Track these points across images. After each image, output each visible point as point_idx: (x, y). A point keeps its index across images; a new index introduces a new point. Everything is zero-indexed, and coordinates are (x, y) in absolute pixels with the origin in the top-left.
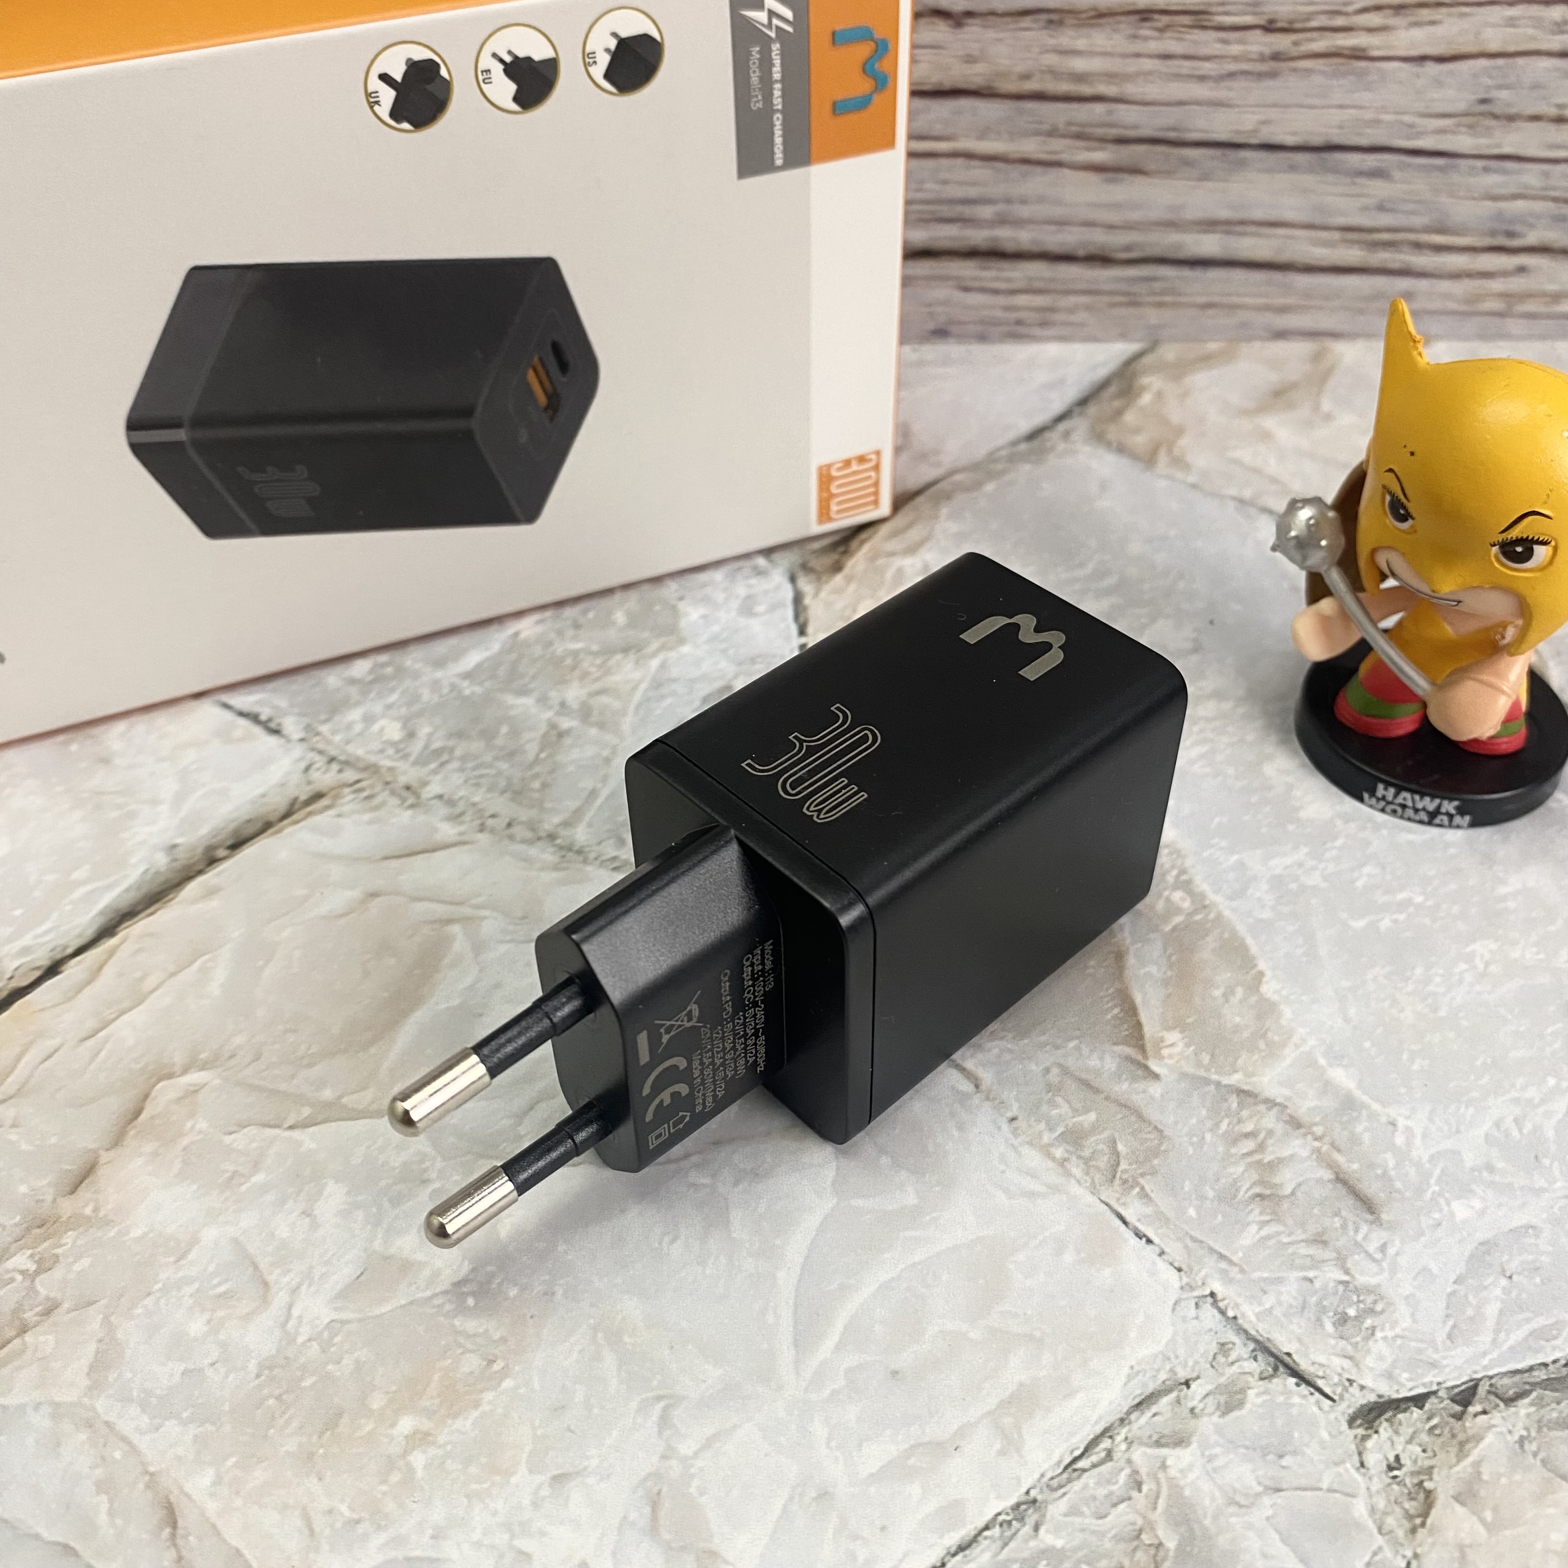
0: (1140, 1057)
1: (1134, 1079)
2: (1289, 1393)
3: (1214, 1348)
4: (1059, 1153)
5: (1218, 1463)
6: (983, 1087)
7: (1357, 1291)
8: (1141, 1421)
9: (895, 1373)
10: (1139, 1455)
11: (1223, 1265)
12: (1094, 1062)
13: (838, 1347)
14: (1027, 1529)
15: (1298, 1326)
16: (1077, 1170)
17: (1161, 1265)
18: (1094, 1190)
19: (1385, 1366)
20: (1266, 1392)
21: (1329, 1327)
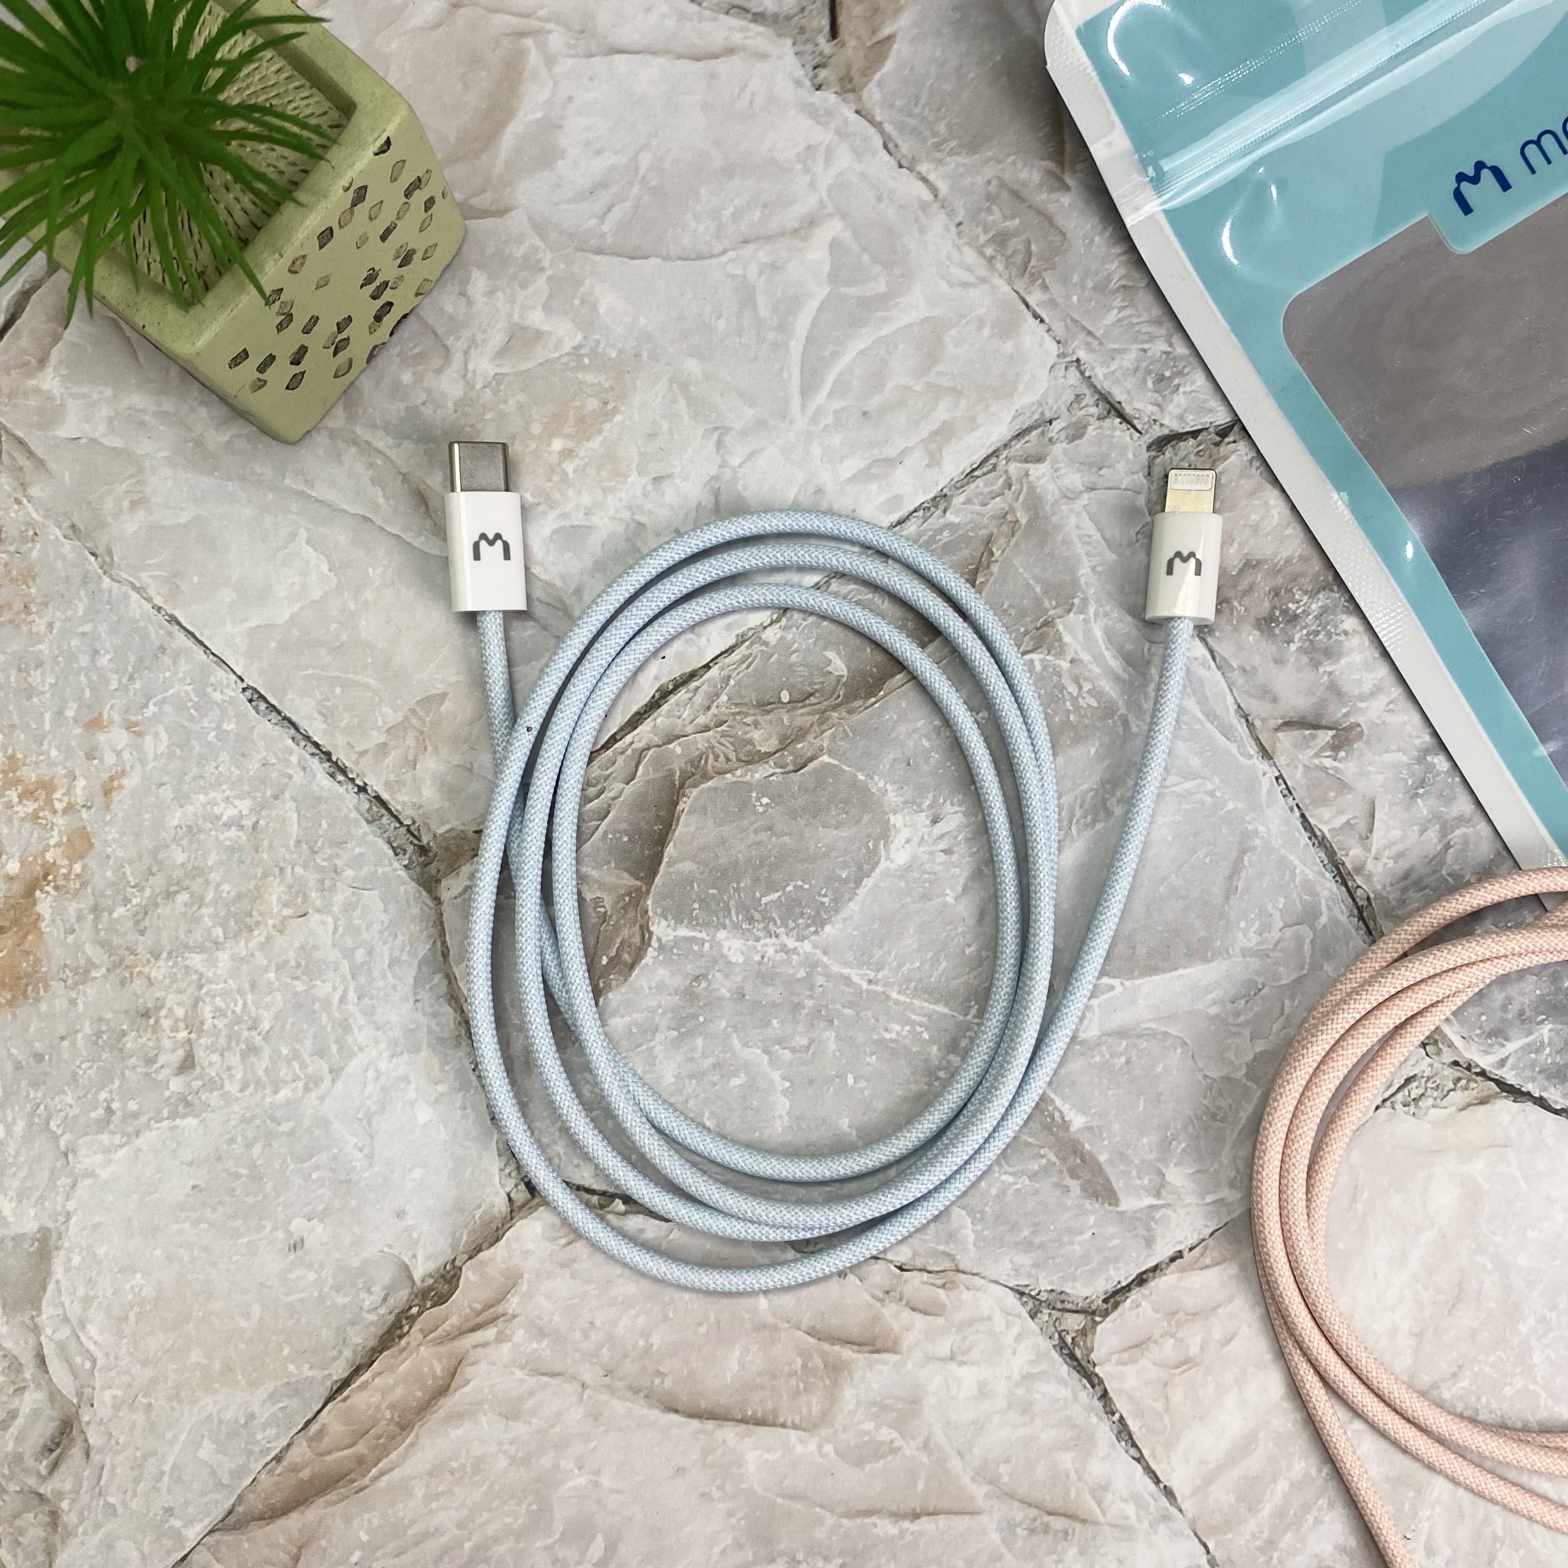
0: (1058, 172)
1: (1052, 190)
2: (1114, 429)
3: (1072, 397)
4: (989, 251)
5: (1061, 472)
6: (940, 197)
7: (1175, 359)
8: (1018, 446)
9: (865, 413)
10: (1013, 468)
11: (1090, 339)
12: (1024, 175)
13: (830, 395)
14: (939, 512)
15: (1131, 382)
16: (1000, 266)
17: (1048, 339)
18: (1010, 282)
19: (1179, 411)
20: (1100, 427)
21: (1150, 384)
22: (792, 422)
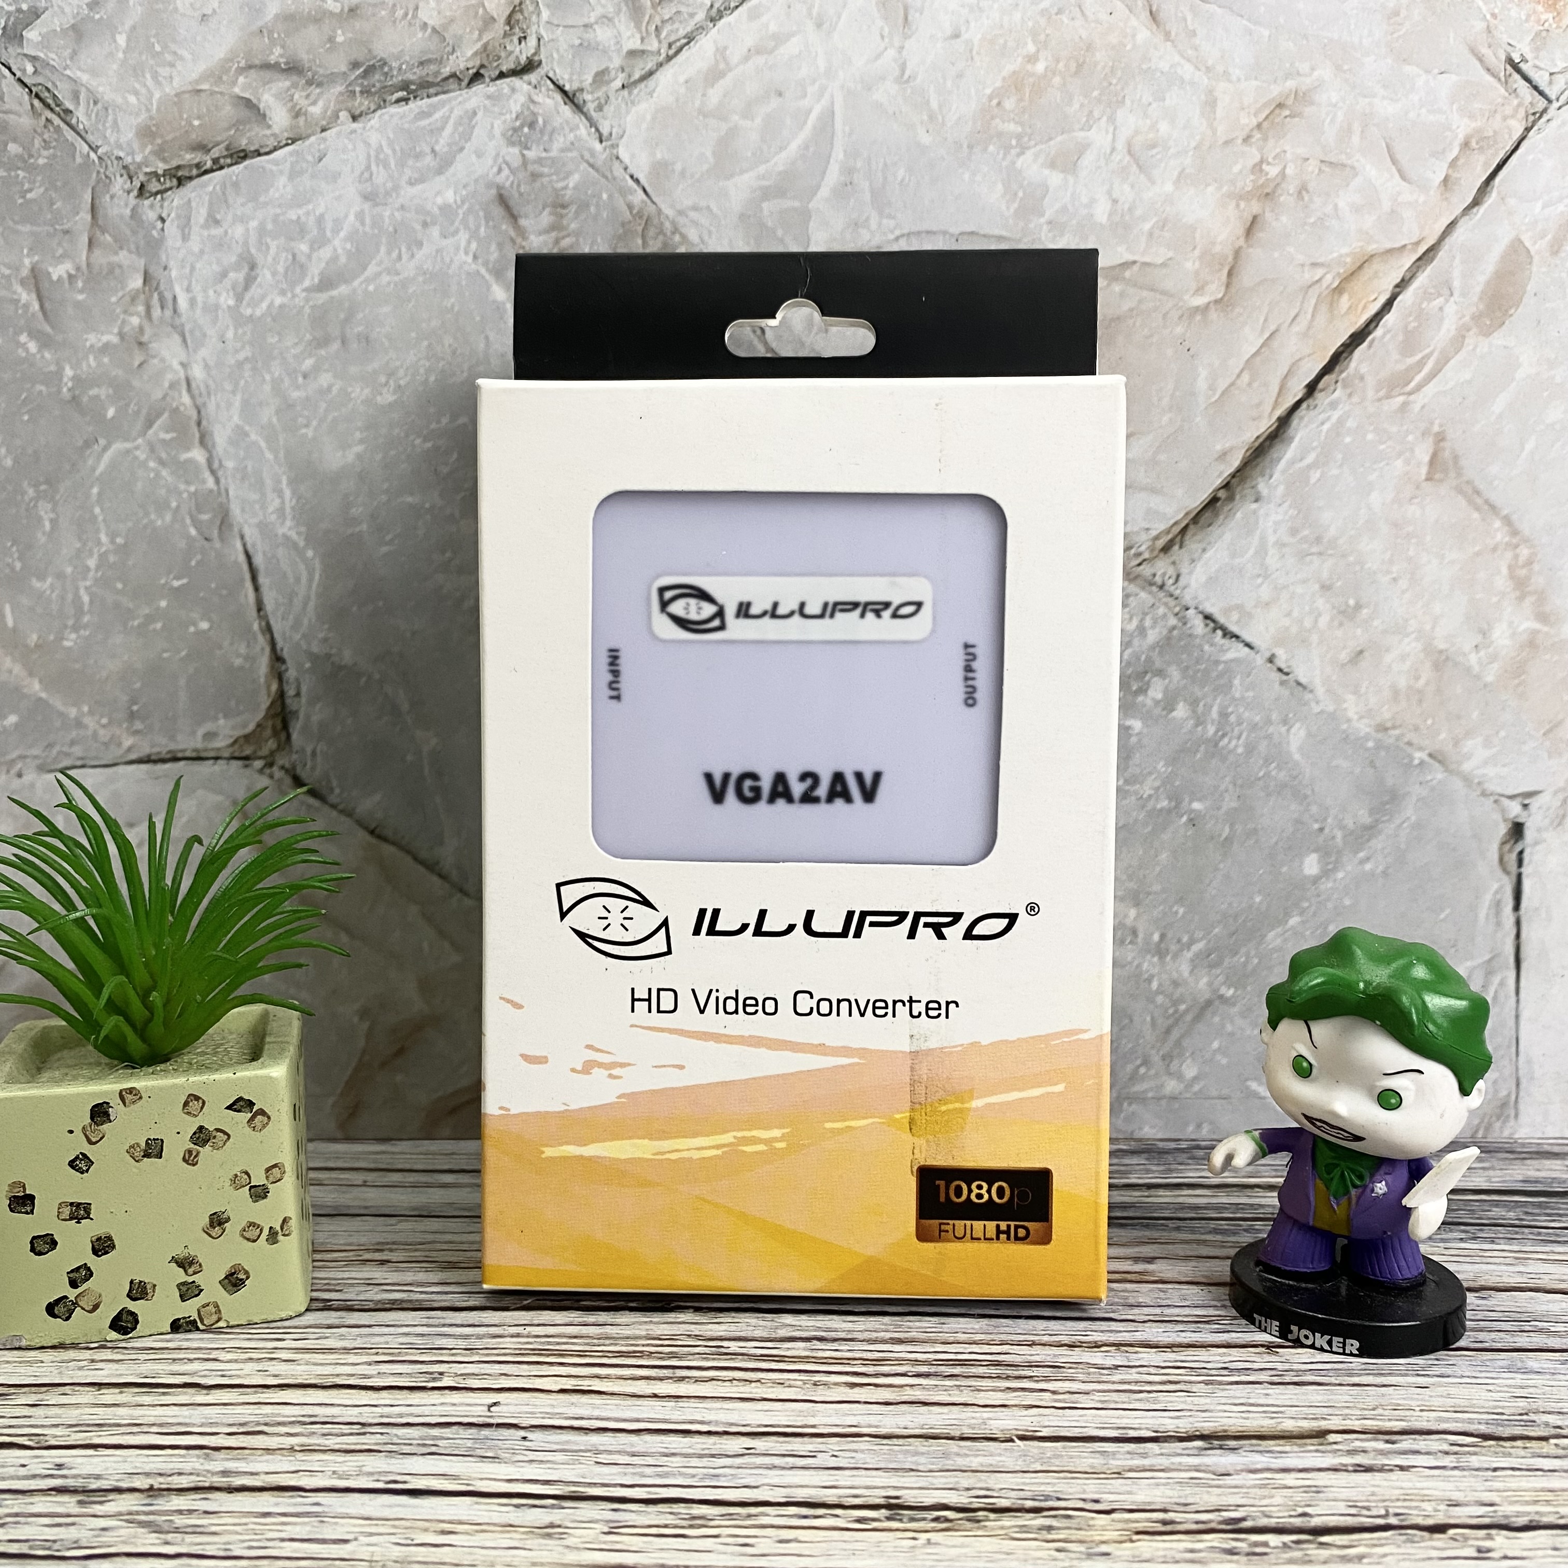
22: (842, 87)
